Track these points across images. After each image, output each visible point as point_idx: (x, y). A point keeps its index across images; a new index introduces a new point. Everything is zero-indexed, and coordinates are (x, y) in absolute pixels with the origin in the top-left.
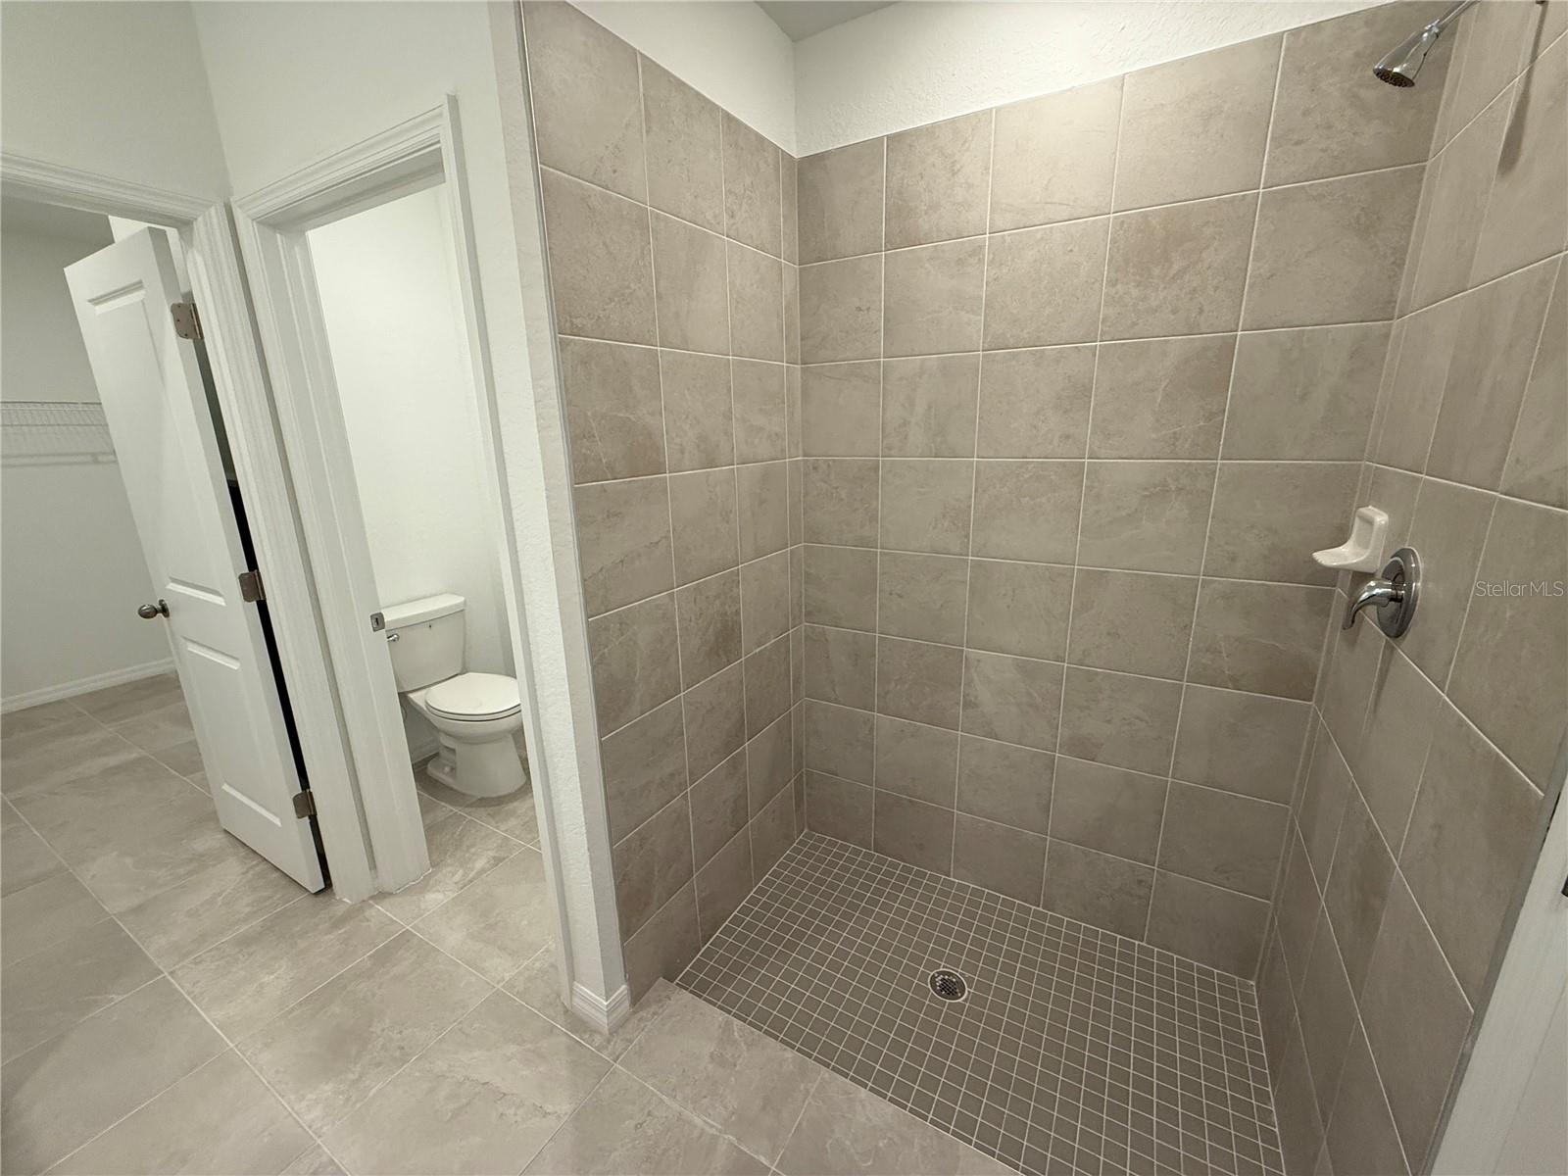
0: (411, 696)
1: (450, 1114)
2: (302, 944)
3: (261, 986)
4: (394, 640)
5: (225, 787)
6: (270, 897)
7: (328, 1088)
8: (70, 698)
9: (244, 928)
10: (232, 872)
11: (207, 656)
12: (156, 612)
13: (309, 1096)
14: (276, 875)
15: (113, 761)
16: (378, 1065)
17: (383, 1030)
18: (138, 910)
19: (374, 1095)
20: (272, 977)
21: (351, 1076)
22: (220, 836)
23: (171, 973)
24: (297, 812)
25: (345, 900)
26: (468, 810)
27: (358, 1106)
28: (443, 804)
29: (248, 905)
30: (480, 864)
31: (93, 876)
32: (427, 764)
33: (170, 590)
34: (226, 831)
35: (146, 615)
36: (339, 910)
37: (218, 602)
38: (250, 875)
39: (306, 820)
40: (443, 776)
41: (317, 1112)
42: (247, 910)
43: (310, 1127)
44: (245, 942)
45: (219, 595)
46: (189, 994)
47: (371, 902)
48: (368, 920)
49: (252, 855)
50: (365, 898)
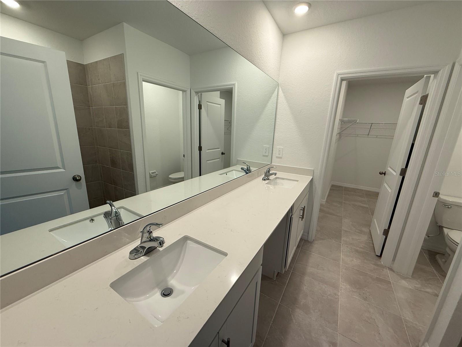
0: (444, 229)
1: (364, 319)
2: (366, 261)
3: (353, 260)
4: (448, 208)
5: (375, 220)
6: (367, 248)
7: (348, 287)
8: (364, 190)
9: (358, 249)
10: (364, 238)
11: (387, 187)
12: (383, 173)
13: (345, 284)
14: (372, 245)
15: (362, 205)
16: (360, 294)
17: (366, 291)
18: (346, 231)
19: (354, 297)
20: (356, 261)
21: (353, 290)
22: (369, 230)
23: (342, 245)
24: (383, 233)
25: (382, 262)
26: (440, 275)
27: (350, 295)
28: (433, 268)
29: (363, 246)
30: (428, 290)
31: (344, 221)
32: (437, 254)
33: (388, 170)
34: (370, 230)
35: (380, 174)
36: (379, 263)
37: (394, 174)
38: (367, 241)
39: (384, 237)
40: (440, 261)
41: (343, 287)
42: (362, 246)
43: (341, 288)
44: (357, 251)
45: (395, 172)
46: (342, 250)
47: (387, 268)
48: (383, 271)
49: (371, 238)
50: (387, 266)
